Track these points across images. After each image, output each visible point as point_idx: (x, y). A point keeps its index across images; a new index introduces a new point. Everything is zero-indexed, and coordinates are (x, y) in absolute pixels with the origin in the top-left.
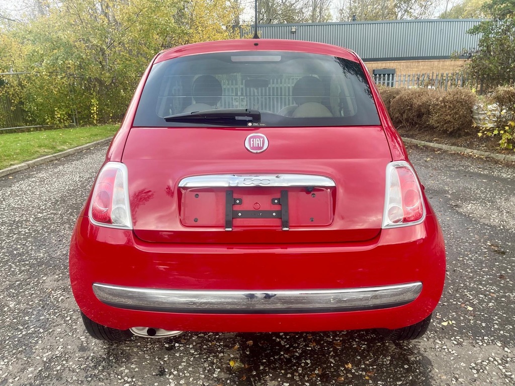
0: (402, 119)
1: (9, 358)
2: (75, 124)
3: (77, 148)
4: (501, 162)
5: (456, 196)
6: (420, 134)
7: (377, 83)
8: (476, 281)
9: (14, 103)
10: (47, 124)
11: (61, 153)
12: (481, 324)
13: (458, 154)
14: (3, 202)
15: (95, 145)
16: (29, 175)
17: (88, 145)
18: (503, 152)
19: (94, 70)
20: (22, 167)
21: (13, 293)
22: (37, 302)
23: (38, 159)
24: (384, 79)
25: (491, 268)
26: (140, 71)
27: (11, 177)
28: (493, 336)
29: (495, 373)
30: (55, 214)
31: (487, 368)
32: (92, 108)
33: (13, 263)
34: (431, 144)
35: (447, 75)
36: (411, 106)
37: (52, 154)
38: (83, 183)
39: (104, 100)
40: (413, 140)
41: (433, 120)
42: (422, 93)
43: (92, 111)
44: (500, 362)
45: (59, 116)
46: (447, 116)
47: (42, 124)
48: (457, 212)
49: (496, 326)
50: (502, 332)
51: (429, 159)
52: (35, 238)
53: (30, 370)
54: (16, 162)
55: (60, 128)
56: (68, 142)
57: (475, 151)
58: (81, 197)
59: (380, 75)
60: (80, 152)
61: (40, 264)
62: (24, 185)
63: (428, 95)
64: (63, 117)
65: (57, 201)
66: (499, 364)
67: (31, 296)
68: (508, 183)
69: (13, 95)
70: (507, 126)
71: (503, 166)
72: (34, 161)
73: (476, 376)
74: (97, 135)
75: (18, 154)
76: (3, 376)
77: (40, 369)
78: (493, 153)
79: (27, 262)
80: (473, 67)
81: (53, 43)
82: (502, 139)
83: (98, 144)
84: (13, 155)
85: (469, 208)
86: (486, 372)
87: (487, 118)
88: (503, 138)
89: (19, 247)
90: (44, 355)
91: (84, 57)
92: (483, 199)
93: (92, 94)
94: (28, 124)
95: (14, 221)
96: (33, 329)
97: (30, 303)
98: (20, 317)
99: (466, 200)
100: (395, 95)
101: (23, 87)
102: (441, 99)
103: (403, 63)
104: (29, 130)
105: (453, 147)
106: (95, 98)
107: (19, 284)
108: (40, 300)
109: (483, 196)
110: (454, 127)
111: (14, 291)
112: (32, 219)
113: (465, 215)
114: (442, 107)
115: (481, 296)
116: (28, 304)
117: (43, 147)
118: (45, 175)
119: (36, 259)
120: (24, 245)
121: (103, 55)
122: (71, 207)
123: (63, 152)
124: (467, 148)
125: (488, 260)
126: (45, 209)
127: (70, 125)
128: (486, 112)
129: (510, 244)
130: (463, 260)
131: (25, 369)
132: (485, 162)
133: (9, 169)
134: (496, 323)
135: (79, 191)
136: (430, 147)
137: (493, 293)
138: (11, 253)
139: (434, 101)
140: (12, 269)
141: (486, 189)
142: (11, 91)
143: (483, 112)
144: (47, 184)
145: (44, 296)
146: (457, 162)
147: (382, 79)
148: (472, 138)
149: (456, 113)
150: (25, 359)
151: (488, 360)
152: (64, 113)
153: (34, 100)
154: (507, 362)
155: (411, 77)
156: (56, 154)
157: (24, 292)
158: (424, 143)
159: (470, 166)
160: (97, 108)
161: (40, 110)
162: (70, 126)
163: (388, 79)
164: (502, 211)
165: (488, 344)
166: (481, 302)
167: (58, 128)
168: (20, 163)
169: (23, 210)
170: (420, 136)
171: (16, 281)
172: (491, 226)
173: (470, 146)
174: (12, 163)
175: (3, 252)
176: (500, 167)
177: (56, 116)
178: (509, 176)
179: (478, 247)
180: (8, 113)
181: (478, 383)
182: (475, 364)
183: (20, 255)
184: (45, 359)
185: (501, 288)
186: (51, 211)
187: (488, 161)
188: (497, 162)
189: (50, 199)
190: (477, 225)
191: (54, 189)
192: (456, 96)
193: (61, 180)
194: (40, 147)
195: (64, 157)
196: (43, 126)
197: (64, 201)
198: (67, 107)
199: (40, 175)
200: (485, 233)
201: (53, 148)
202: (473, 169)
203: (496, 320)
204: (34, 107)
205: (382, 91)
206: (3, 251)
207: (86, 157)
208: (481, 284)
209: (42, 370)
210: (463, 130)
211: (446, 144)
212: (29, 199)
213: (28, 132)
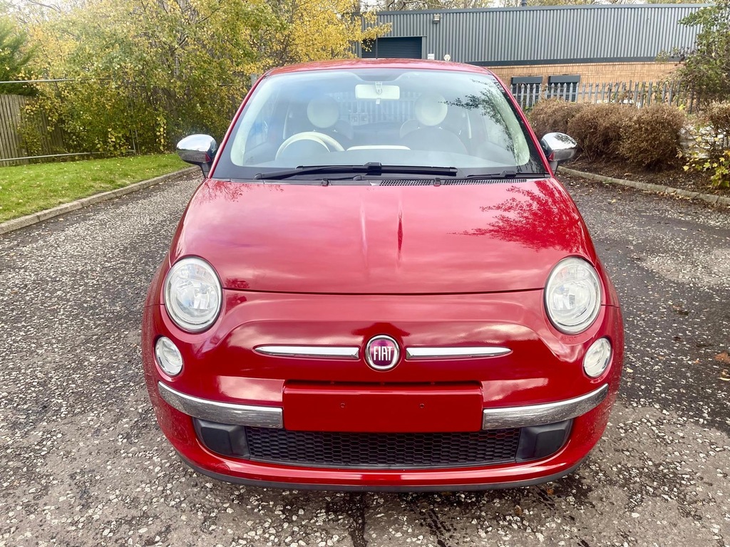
0: (583, 147)
1: (99, 409)
2: (134, 151)
3: (143, 182)
4: (713, 206)
5: (640, 248)
6: (607, 167)
7: (552, 96)
8: (644, 343)
9: (51, 121)
10: (98, 150)
11: (122, 189)
12: (640, 387)
13: (655, 194)
14: (58, 248)
15: (165, 180)
16: (85, 216)
17: (155, 179)
18: (716, 191)
19: (160, 77)
20: (75, 206)
21: (92, 348)
22: (121, 356)
23: (94, 196)
24: (562, 91)
25: (665, 329)
26: (223, 79)
27: (62, 219)
28: (652, 399)
29: (645, 434)
30: (126, 263)
31: (638, 428)
32: (158, 130)
33: (85, 316)
34: (621, 181)
35: (651, 84)
36: (595, 128)
37: (111, 190)
38: (156, 228)
39: (173, 118)
40: (597, 175)
41: (624, 148)
42: (612, 110)
43: (158, 134)
44: (654, 423)
45: (114, 140)
46: (643, 142)
47: (91, 151)
48: (638, 266)
49: (658, 389)
50: (663, 395)
51: (614, 201)
52: (106, 290)
53: (125, 420)
54: (66, 199)
55: (115, 156)
56: (130, 175)
57: (679, 191)
58: (155, 243)
59: (556, 84)
60: (146, 188)
61: (118, 317)
62: (81, 228)
63: (619, 113)
64: (118, 141)
65: (127, 248)
66: (654, 426)
67: (113, 351)
68: (715, 232)
69: (51, 110)
70: (723, 156)
71: (714, 211)
72: (89, 198)
73: (623, 435)
74: (167, 165)
75: (67, 189)
76: (96, 426)
77: (136, 420)
78: (703, 193)
79: (102, 316)
80: (685, 75)
81: (105, 39)
82: (715, 174)
83: (169, 178)
84: (61, 191)
85: (654, 262)
86: (635, 432)
87: (697, 146)
88: (717, 174)
89: (89, 299)
90: (139, 407)
91: (148, 58)
92: (675, 251)
93: (156, 110)
94: (72, 150)
95: (77, 271)
96: (121, 383)
97: (114, 358)
98: (104, 371)
99: (653, 252)
100: (574, 113)
101: (63, 99)
102: (635, 118)
103: (592, 67)
104: (73, 159)
105: (649, 185)
106: (161, 115)
107: (97, 339)
108: (126, 355)
109: (676, 247)
110: (652, 158)
111: (91, 345)
112: (98, 269)
113: (648, 270)
114: (635, 130)
115: (646, 358)
116: (111, 359)
117: (99, 180)
118: (105, 216)
119: (113, 313)
120: (94, 297)
121: (172, 55)
122: (145, 255)
123: (125, 188)
124: (669, 186)
125: (665, 321)
126: (113, 258)
127: (128, 152)
128: (695, 137)
129: (697, 304)
130: (633, 321)
131: (118, 420)
132: (690, 205)
133: (59, 208)
134: (658, 387)
135: (152, 237)
136: (618, 184)
137: (662, 356)
138: (81, 306)
139: (626, 122)
140: (86, 323)
141: (683, 239)
142: (48, 105)
143: (691, 138)
144: (110, 227)
145: (129, 351)
146: (652, 205)
147: (559, 90)
148: (677, 173)
149: (655, 139)
150: (118, 410)
151: (641, 421)
152: (120, 135)
153: (79, 118)
154: (663, 424)
155: (600, 87)
156: (116, 191)
157: (104, 346)
158: (611, 180)
159: (668, 211)
160: (164, 129)
161: (88, 131)
162: (128, 154)
163: (568, 90)
164: (696, 266)
165: (643, 406)
166: (645, 364)
167: (112, 157)
168: (71, 201)
169: (85, 258)
170: (606, 169)
171: (93, 336)
172: (677, 283)
173: (674, 184)
174: (61, 200)
175: (70, 305)
176: (709, 212)
177: (109, 140)
178: (718, 224)
179: (656, 307)
180: (43, 135)
181: (624, 441)
182: (624, 424)
183: (92, 308)
184: (140, 411)
185: (674, 351)
186: (122, 260)
187: (695, 204)
188: (706, 205)
189: (117, 246)
190: (659, 281)
191: (119, 234)
192: (656, 115)
193: (127, 223)
194: (94, 180)
195: (126, 194)
196: (92, 153)
197: (135, 248)
198: (124, 127)
199: (99, 217)
200: (668, 291)
201: (112, 182)
202: (672, 214)
203: (660, 383)
204: (80, 126)
205: (557, 107)
206: (70, 303)
207: (154, 194)
208: (649, 346)
209: (138, 421)
210: (665, 162)
211: (640, 181)
212: (90, 245)
213: (73, 161)
